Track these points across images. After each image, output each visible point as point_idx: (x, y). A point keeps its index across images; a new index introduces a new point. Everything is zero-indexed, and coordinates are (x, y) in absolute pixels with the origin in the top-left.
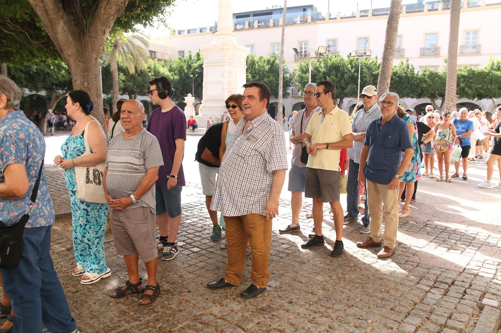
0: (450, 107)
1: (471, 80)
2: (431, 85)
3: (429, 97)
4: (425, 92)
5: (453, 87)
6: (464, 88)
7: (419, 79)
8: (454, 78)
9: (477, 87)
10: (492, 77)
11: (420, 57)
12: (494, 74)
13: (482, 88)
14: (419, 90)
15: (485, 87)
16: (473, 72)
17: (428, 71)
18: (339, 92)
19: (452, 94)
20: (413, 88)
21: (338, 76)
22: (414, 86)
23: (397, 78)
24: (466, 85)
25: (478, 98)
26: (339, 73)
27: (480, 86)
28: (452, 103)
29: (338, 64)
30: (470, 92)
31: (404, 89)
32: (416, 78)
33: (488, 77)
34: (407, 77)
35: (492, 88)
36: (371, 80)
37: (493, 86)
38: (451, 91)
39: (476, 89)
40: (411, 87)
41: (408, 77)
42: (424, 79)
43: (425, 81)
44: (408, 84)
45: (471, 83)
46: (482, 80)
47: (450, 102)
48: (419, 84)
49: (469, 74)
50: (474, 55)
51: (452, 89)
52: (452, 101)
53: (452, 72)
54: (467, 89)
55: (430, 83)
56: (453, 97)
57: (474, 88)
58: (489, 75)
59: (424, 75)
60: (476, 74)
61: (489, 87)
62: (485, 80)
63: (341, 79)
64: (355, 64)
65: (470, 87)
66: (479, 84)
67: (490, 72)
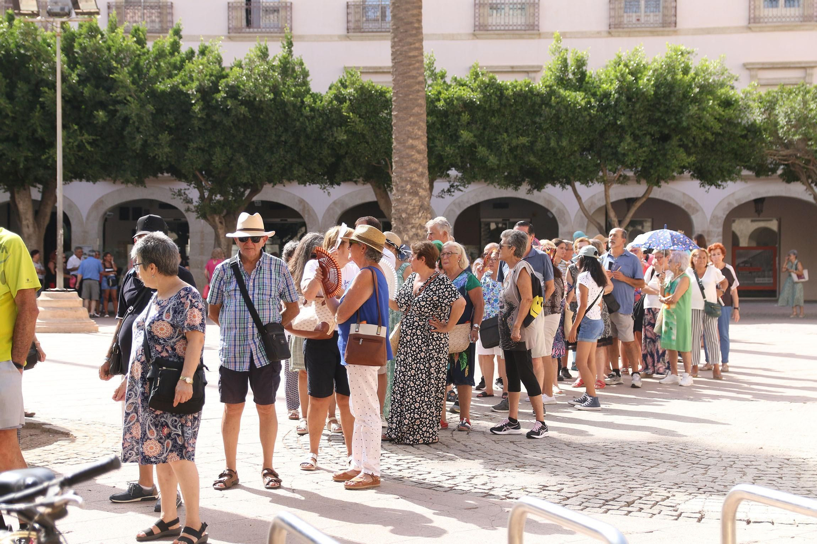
0: (410, 216)
1: (494, 121)
2: (364, 136)
3: (367, 179)
4: (347, 161)
5: (416, 143)
6: (473, 146)
7: (322, 113)
8: (416, 110)
9: (514, 142)
10: (559, 111)
11: (347, 38)
12: (564, 99)
13: (530, 148)
14: (326, 151)
15: (539, 145)
16: (500, 90)
17: (353, 83)
18: (27, 159)
19: (413, 166)
20: (302, 144)
21: (18, 94)
22: (308, 137)
23: (243, 109)
24: (479, 138)
25: (531, 183)
26: (20, 84)
27: (523, 140)
28: (415, 201)
29: (18, 46)
30: (493, 160)
31: (271, 150)
32: (312, 109)
33: (546, 110)
34: (278, 103)
35: (562, 149)
36: (143, 114)
37: (564, 143)
38: (409, 156)
39: (512, 150)
40: (297, 141)
41: (284, 104)
42: (338, 111)
43: (343, 121)
44: (286, 130)
45: (497, 129)
46: (528, 120)
47: (407, 197)
48: (321, 131)
49: (487, 98)
50: (521, 37)
51: (412, 147)
52: (415, 193)
53: (409, 86)
54: (482, 151)
55: (360, 127)
56: (416, 178)
57: (506, 148)
58: (548, 104)
59: (340, 99)
60: (508, 99)
61: (553, 144)
62: (537, 120)
63: (32, 109)
64: (84, 49)
65: (491, 146)
66: (519, 133)
67: (552, 92)
